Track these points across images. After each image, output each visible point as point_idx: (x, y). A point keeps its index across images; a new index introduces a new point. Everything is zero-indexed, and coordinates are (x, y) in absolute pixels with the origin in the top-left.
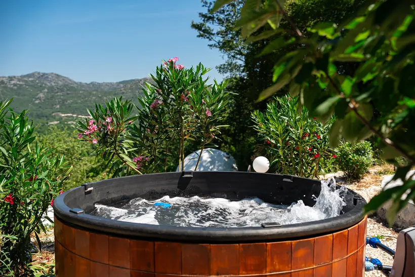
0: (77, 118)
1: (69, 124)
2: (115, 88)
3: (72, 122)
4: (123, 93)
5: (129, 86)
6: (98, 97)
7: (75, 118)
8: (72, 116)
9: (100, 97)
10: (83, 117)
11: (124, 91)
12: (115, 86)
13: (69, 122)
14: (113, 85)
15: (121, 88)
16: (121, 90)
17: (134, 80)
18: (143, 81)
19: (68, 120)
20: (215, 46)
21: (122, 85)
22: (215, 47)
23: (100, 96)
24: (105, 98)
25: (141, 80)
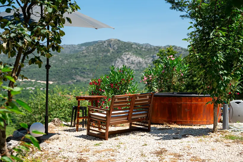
0: (36, 83)
1: (28, 90)
2: (77, 51)
3: (31, 88)
4: (86, 56)
5: (92, 48)
6: (59, 60)
7: (34, 83)
8: (30, 81)
9: (61, 61)
10: (42, 82)
11: (87, 54)
12: (76, 49)
13: (28, 88)
14: (75, 48)
15: (83, 51)
16: (83, 53)
17: (97, 42)
18: (107, 43)
19: (26, 85)
20: (186, 16)
21: (84, 47)
22: (186, 18)
23: (60, 59)
24: (66, 62)
25: (105, 42)
